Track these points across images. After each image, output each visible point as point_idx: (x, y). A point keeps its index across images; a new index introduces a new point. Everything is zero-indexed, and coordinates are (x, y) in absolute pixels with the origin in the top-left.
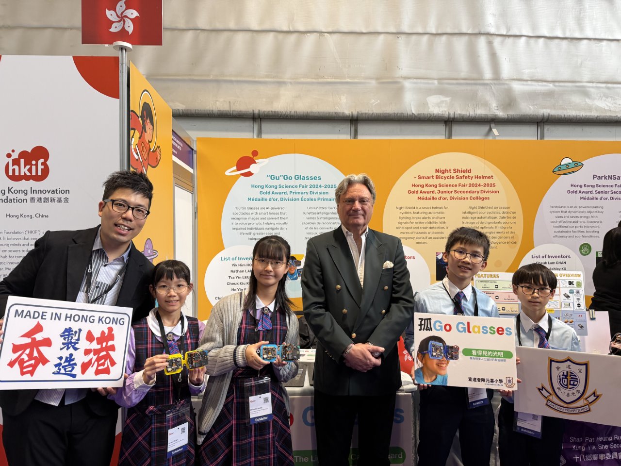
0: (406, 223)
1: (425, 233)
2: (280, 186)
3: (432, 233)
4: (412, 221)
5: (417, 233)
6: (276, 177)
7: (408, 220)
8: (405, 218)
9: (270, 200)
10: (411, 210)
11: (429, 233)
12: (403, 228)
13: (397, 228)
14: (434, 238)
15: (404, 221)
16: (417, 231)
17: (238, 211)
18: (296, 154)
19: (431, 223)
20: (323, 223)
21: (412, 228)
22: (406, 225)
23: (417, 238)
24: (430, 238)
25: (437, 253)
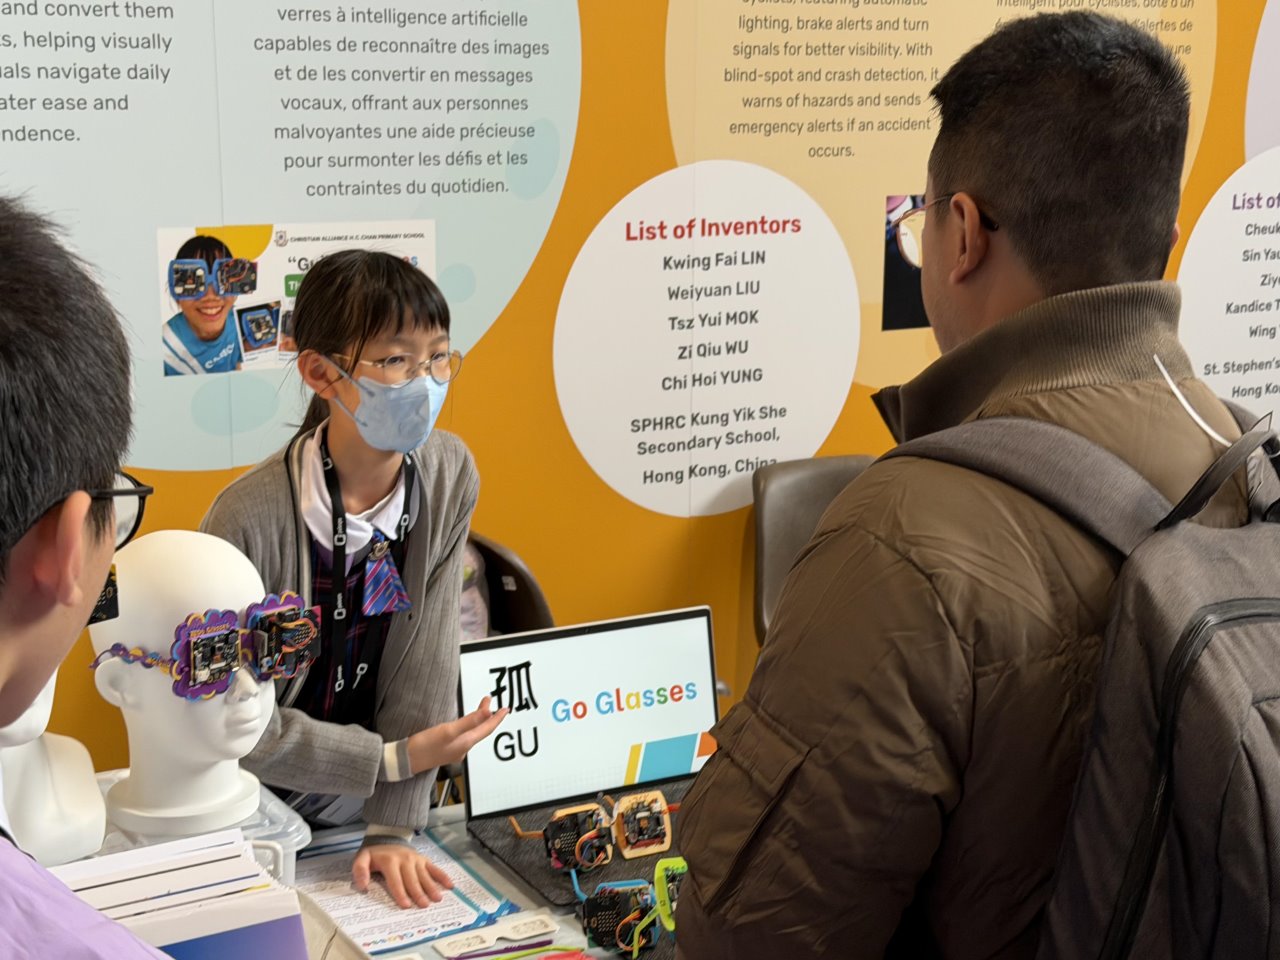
0: (766, 51)
1: (846, 101)
3: (876, 101)
4: (797, 37)
5: (815, 103)
7: (776, 37)
8: (768, 23)
11: (862, 102)
12: (752, 76)
13: (729, 76)
14: (882, 126)
15: (760, 37)
16: (811, 89)
19: (871, 50)
20: (373, 46)
21: (795, 76)
22: (770, 57)
23: (811, 128)
24: (863, 127)
25: (889, 199)
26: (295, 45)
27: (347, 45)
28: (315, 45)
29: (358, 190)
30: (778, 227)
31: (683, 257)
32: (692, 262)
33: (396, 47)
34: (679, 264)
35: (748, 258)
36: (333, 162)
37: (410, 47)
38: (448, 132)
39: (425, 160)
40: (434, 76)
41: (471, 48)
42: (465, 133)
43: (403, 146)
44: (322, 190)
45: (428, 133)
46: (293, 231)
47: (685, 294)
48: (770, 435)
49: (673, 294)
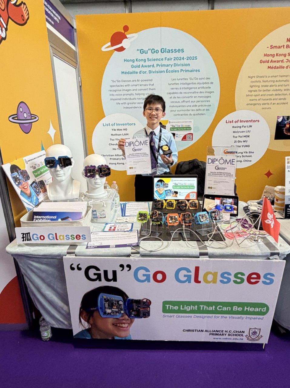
0: (255, 91)
1: (270, 99)
2: (149, 60)
3: (276, 99)
4: (261, 88)
5: (264, 100)
6: (145, 51)
7: (257, 88)
8: (255, 86)
9: (140, 72)
10: (261, 79)
11: (274, 99)
12: (252, 95)
13: (247, 96)
14: (278, 104)
15: (254, 89)
16: (263, 97)
17: (114, 84)
18: (162, 28)
19: (276, 90)
20: (185, 93)
21: (260, 95)
22: (256, 92)
23: (263, 104)
24: (274, 104)
25: (278, 117)
26: (173, 93)
27: (181, 93)
28: (176, 93)
29: (182, 115)
30: (254, 121)
31: (236, 126)
32: (237, 127)
33: (188, 93)
34: (235, 127)
35: (248, 126)
36: (178, 111)
37: (191, 93)
38: (196, 106)
39: (192, 110)
40: (195, 97)
41: (201, 92)
42: (199, 106)
43: (189, 108)
44: (176, 115)
45: (193, 106)
46: (171, 121)
47: (236, 132)
48: (250, 156)
49: (234, 132)
